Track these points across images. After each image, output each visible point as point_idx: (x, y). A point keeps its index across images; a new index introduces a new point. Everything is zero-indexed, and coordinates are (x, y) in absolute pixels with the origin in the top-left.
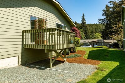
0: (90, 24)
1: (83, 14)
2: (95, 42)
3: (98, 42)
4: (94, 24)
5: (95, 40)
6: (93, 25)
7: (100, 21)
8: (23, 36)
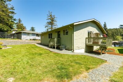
0: (110, 29)
1: (105, 23)
2: (116, 43)
3: (119, 43)
4: (114, 29)
5: (117, 42)
6: (112, 29)
7: (121, 27)
8: (86, 40)
